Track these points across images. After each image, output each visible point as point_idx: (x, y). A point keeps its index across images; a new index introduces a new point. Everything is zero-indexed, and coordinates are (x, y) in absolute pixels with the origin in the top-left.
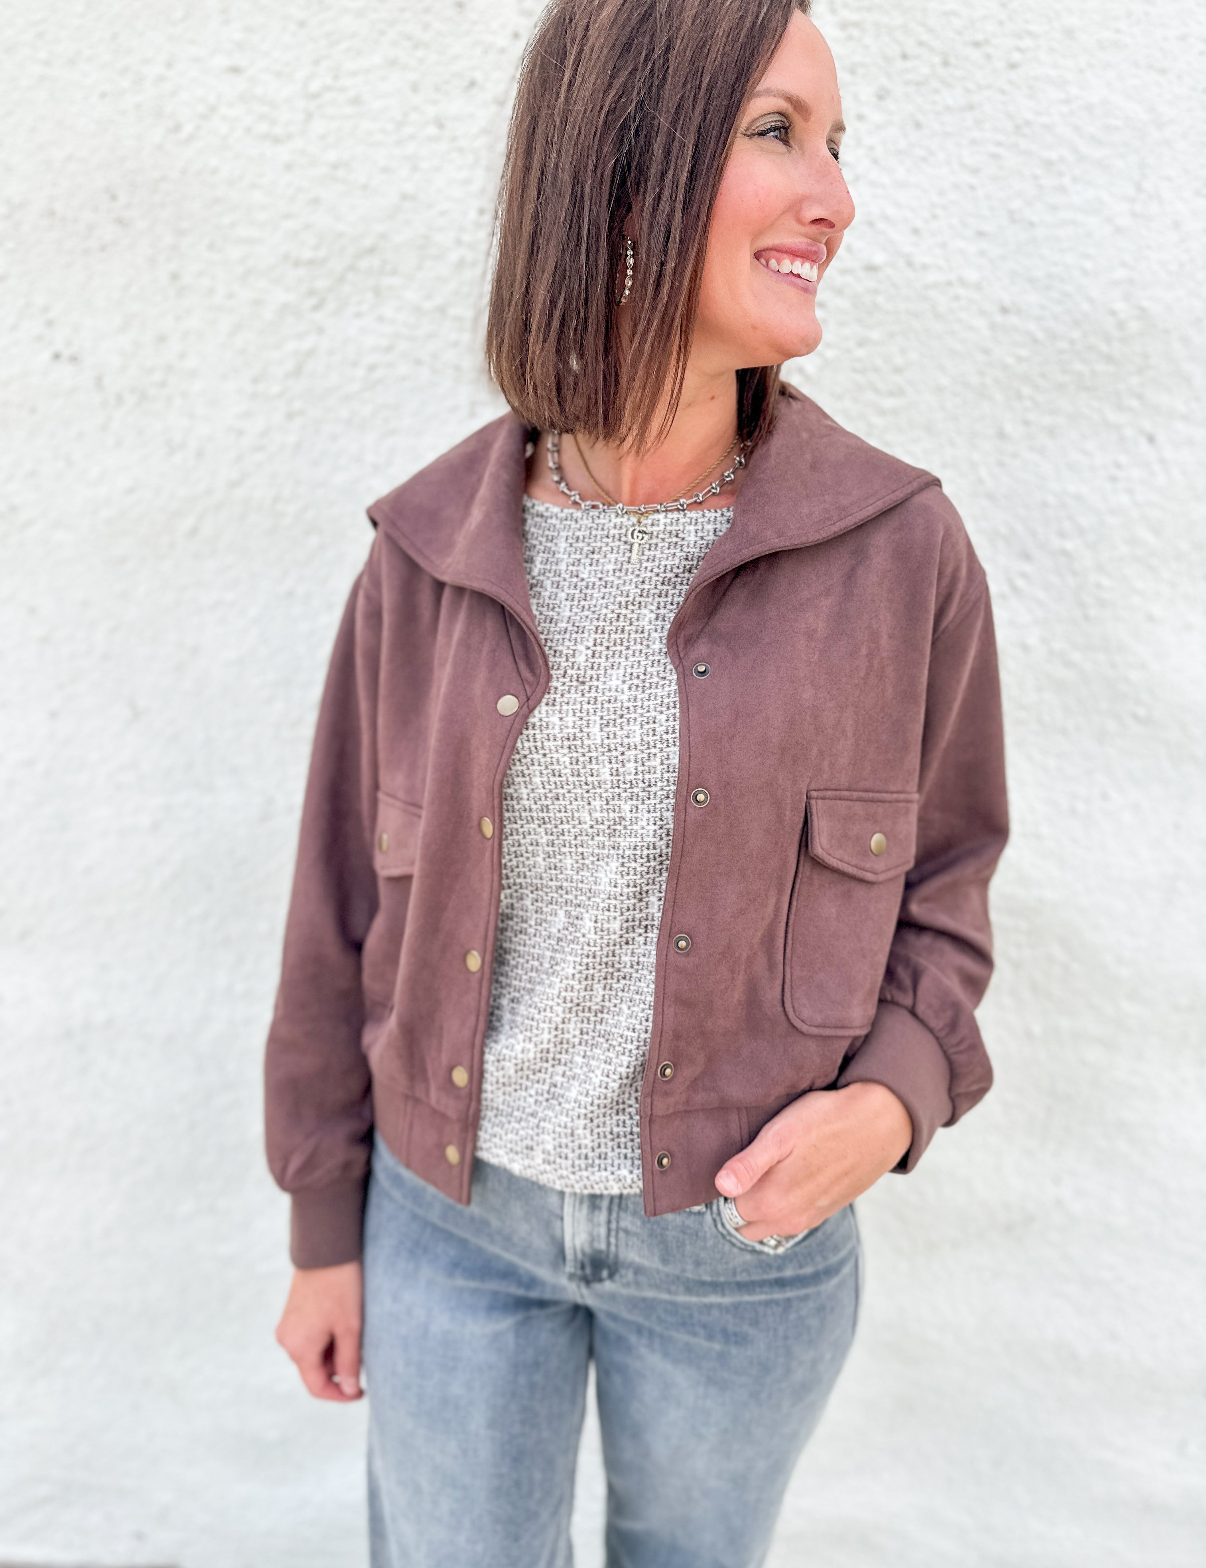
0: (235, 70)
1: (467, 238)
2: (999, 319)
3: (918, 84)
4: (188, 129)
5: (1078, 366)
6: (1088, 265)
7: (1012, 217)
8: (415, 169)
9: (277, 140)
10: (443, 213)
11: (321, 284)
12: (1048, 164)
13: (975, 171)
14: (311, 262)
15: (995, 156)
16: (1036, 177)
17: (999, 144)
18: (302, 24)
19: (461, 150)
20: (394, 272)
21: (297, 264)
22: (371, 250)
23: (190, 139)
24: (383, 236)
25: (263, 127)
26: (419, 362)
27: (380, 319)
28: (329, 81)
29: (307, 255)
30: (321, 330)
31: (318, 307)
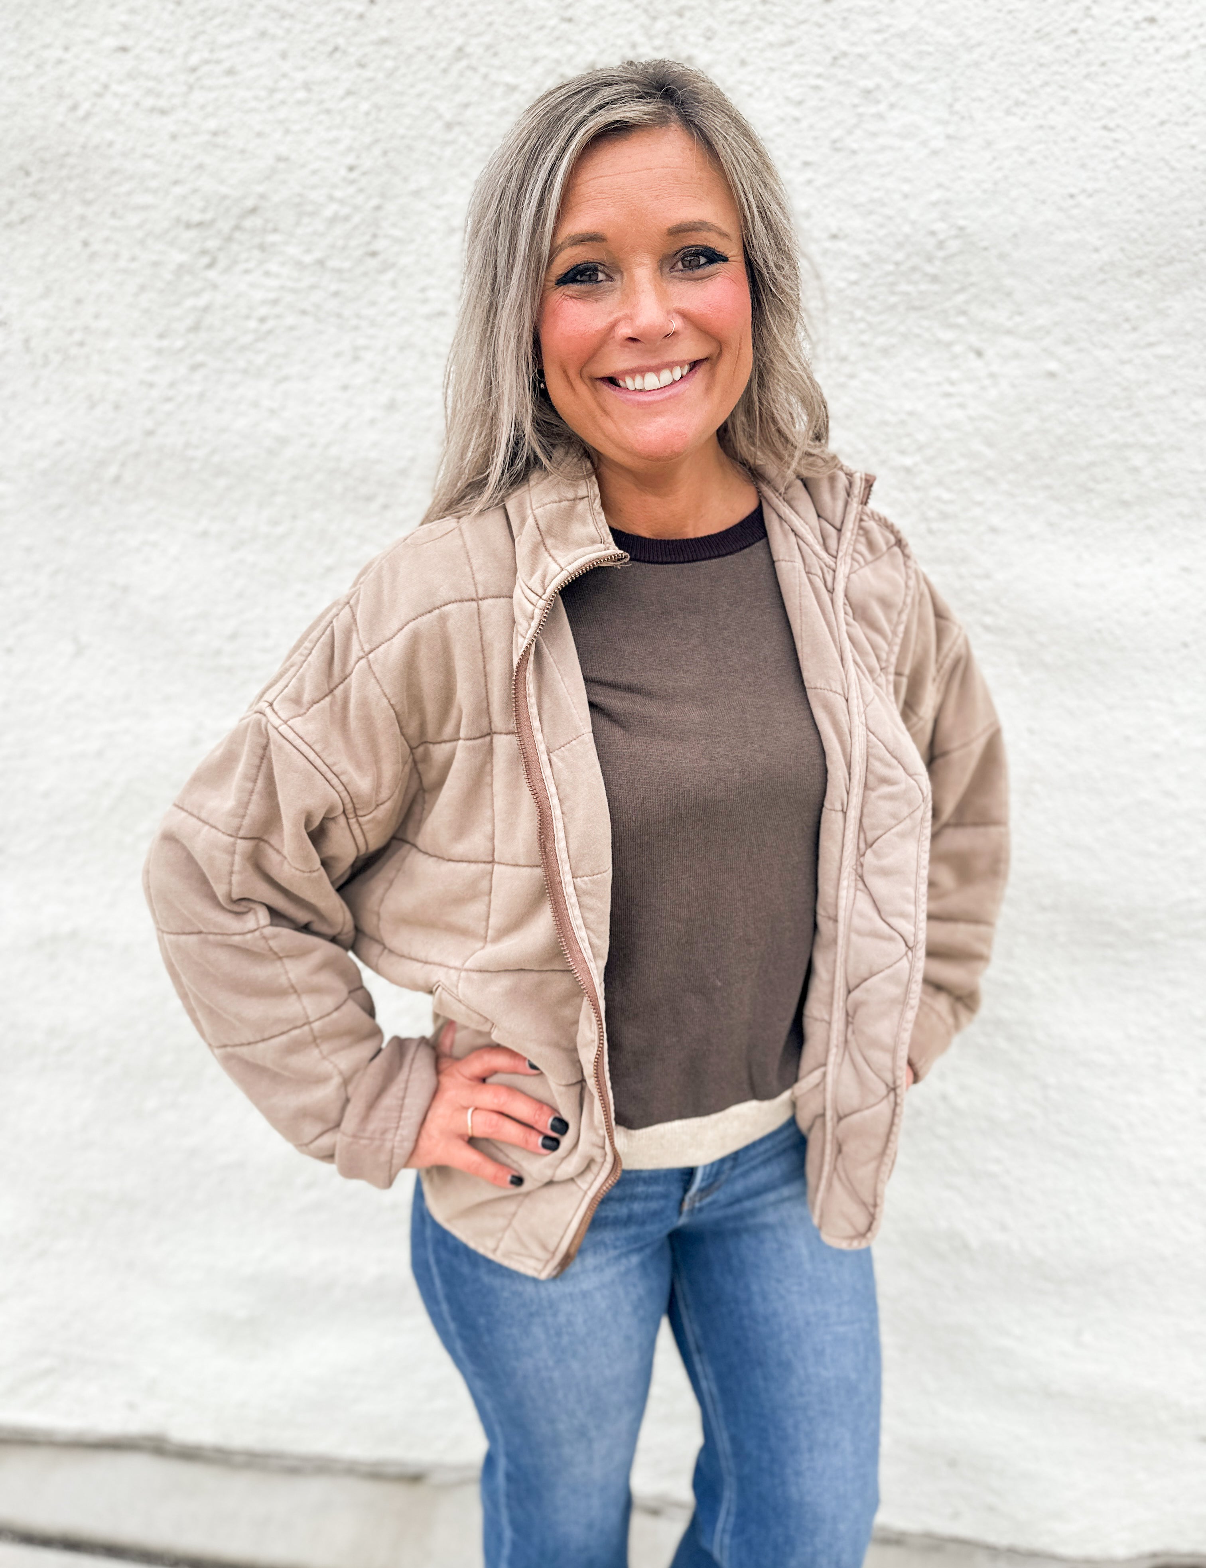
0: (124, 49)
1: (338, 194)
2: (828, 244)
3: (743, 23)
4: (85, 106)
5: (904, 287)
6: (906, 188)
7: (836, 147)
8: (287, 131)
9: (163, 112)
10: (314, 172)
11: (212, 244)
12: (867, 92)
13: (798, 103)
14: (200, 224)
15: (817, 88)
16: (855, 106)
17: (819, 76)
19: (328, 111)
20: (275, 230)
21: (188, 226)
22: (254, 211)
23: (87, 116)
24: (262, 196)
25: (150, 102)
26: (304, 312)
27: (267, 274)
28: (206, 55)
29: (197, 217)
30: (215, 287)
31: (210, 266)
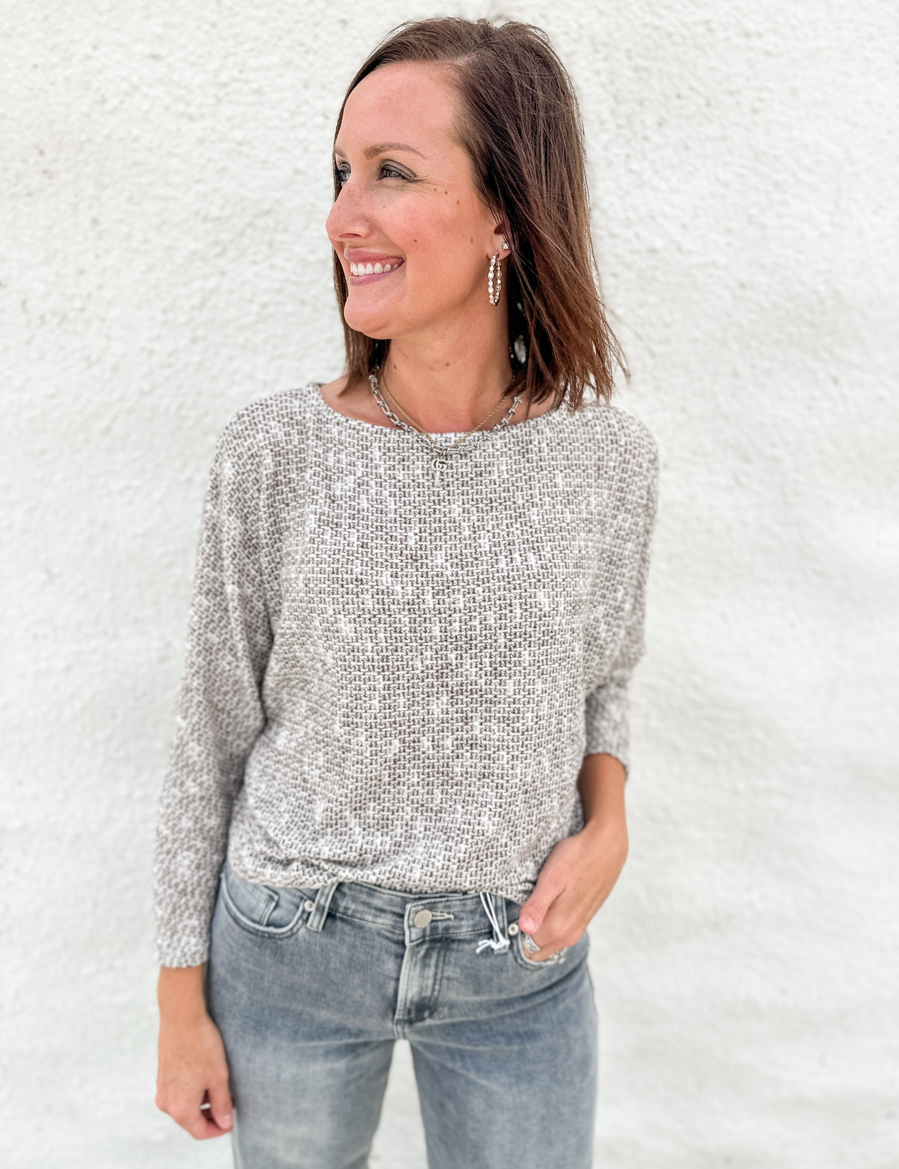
0: (156, 57)
2: (739, 292)
3: (688, 118)
4: (113, 102)
7: (751, 221)
8: (306, 150)
9: (191, 119)
11: (223, 236)
12: (776, 184)
13: (726, 185)
14: (218, 219)
15: (740, 175)
16: (767, 193)
17: (743, 167)
18: (214, 25)
20: (285, 231)
21: (205, 219)
22: (268, 212)
23: (115, 111)
24: (278, 202)
25: (180, 107)
26: (303, 302)
27: (273, 267)
28: (236, 74)
29: (215, 213)
30: (223, 274)
31: (219, 255)
